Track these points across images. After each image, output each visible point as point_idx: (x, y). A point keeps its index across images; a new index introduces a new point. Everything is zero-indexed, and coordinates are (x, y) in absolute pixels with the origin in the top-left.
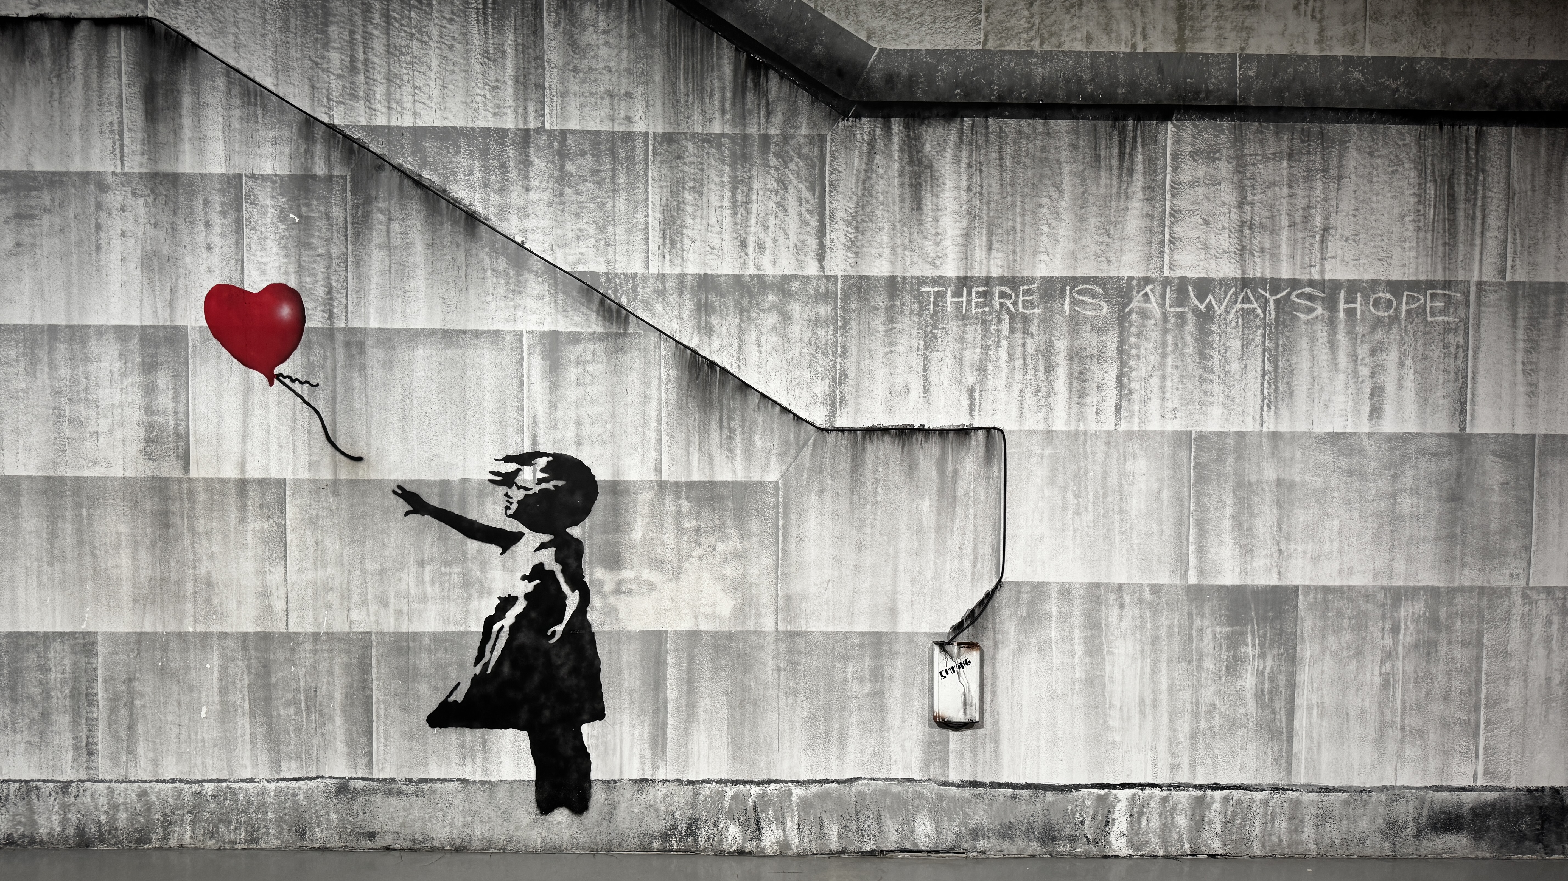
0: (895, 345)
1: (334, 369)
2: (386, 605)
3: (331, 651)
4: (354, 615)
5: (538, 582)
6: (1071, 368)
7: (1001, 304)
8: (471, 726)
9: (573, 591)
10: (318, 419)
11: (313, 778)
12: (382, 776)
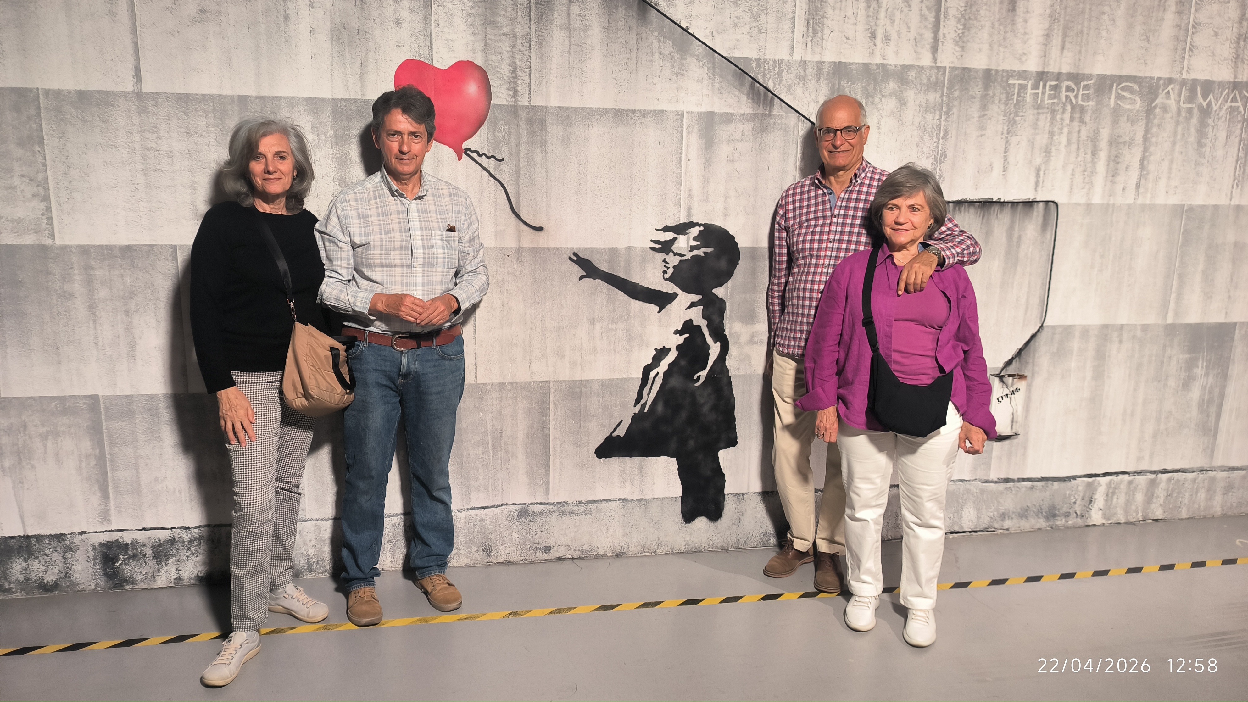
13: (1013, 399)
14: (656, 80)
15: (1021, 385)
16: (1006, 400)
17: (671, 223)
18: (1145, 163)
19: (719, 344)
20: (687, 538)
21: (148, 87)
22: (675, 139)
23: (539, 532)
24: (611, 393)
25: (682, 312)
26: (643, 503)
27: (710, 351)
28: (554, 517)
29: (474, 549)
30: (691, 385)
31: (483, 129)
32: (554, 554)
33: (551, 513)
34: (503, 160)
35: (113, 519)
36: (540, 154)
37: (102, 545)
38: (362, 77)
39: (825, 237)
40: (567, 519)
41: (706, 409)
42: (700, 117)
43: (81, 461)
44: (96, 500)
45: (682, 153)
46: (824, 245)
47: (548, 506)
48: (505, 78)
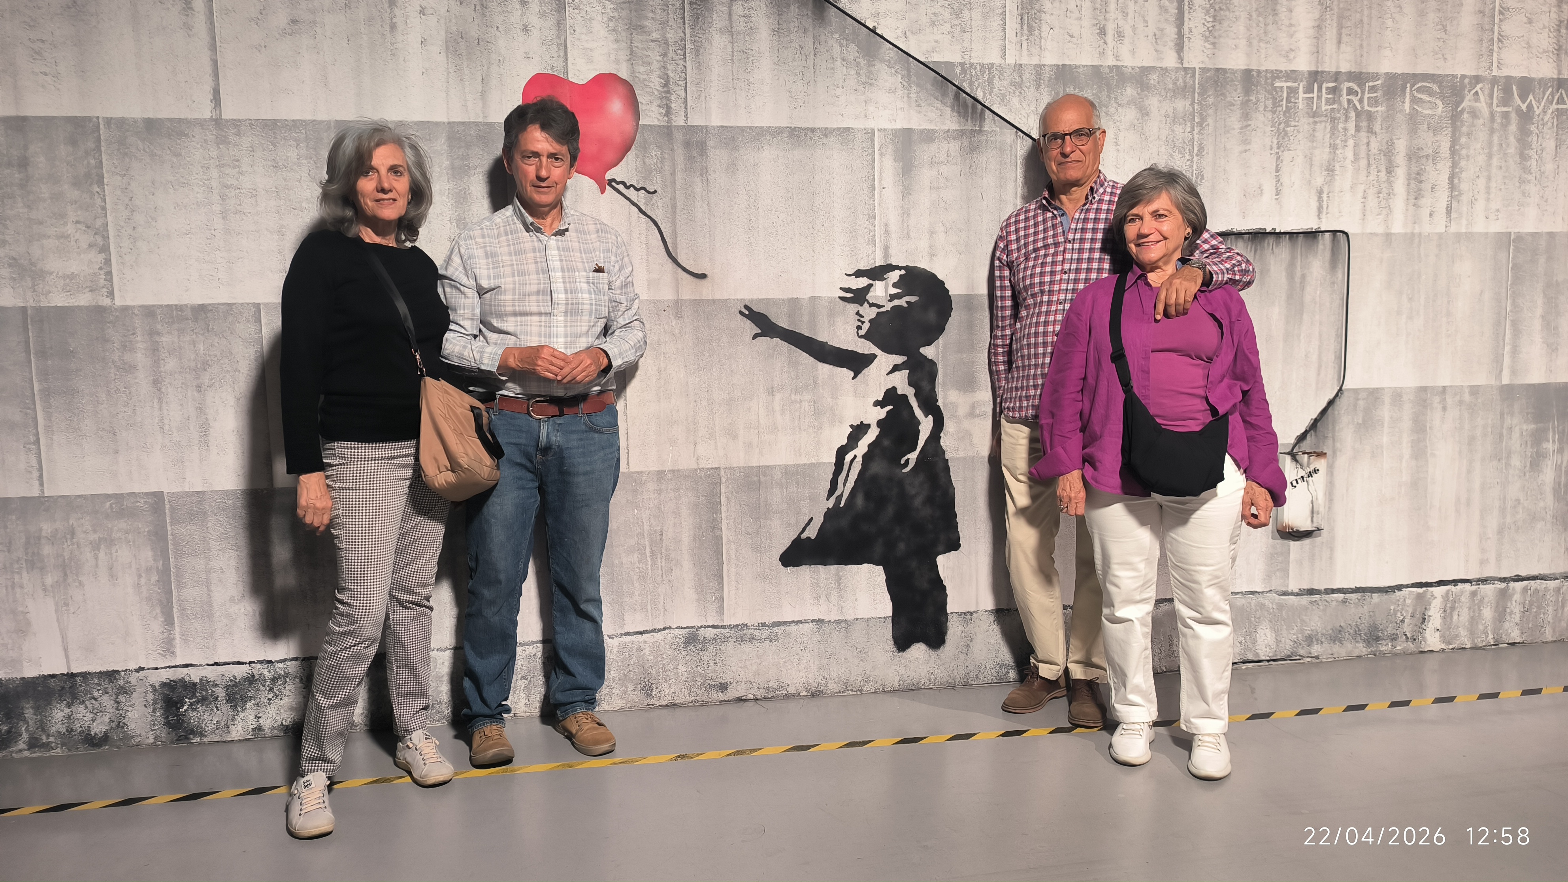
0: (1249, 143)
1: (673, 174)
2: (735, 437)
3: (677, 490)
4: (701, 449)
5: (891, 407)
6: (1410, 168)
7: (1349, 101)
8: (824, 564)
9: (926, 417)
10: (656, 231)
11: (660, 630)
12: (733, 623)
13: (1311, 483)
14: (839, 91)
15: (1321, 464)
16: (1302, 485)
17: (864, 266)
18: (1456, 181)
19: (930, 417)
20: (902, 672)
21: (228, 113)
22: (865, 163)
23: (712, 664)
24: (798, 483)
25: (883, 378)
26: (843, 625)
27: (920, 428)
28: (731, 644)
29: (631, 687)
30: (898, 470)
31: (631, 155)
32: (732, 694)
33: (726, 639)
34: (655, 192)
35: (178, 651)
36: (700, 185)
37: (163, 685)
38: (483, 95)
39: (1059, 268)
40: (747, 647)
41: (918, 502)
42: (894, 135)
43: (140, 576)
44: (157, 626)
45: (874, 179)
46: (1058, 278)
47: (722, 631)
48: (656, 93)
